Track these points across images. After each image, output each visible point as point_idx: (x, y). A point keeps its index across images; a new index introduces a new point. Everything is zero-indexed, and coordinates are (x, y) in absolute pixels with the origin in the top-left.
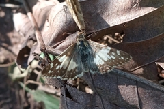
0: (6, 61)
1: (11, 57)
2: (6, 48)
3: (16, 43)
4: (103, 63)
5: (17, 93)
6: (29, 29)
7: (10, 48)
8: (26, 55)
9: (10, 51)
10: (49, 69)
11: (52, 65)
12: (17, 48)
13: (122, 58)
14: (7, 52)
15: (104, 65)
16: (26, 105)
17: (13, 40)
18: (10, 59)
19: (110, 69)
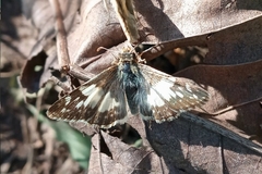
0: (8, 67)
1: (16, 59)
2: (8, 44)
3: (26, 37)
4: (161, 104)
5: (23, 122)
6: (48, 21)
7: (15, 44)
8: (38, 68)
9: (16, 50)
10: (63, 106)
11: (68, 99)
12: (27, 45)
13: (196, 97)
14: (10, 51)
15: (163, 107)
16: (39, 144)
17: (21, 32)
18: (15, 63)
19: (174, 115)
